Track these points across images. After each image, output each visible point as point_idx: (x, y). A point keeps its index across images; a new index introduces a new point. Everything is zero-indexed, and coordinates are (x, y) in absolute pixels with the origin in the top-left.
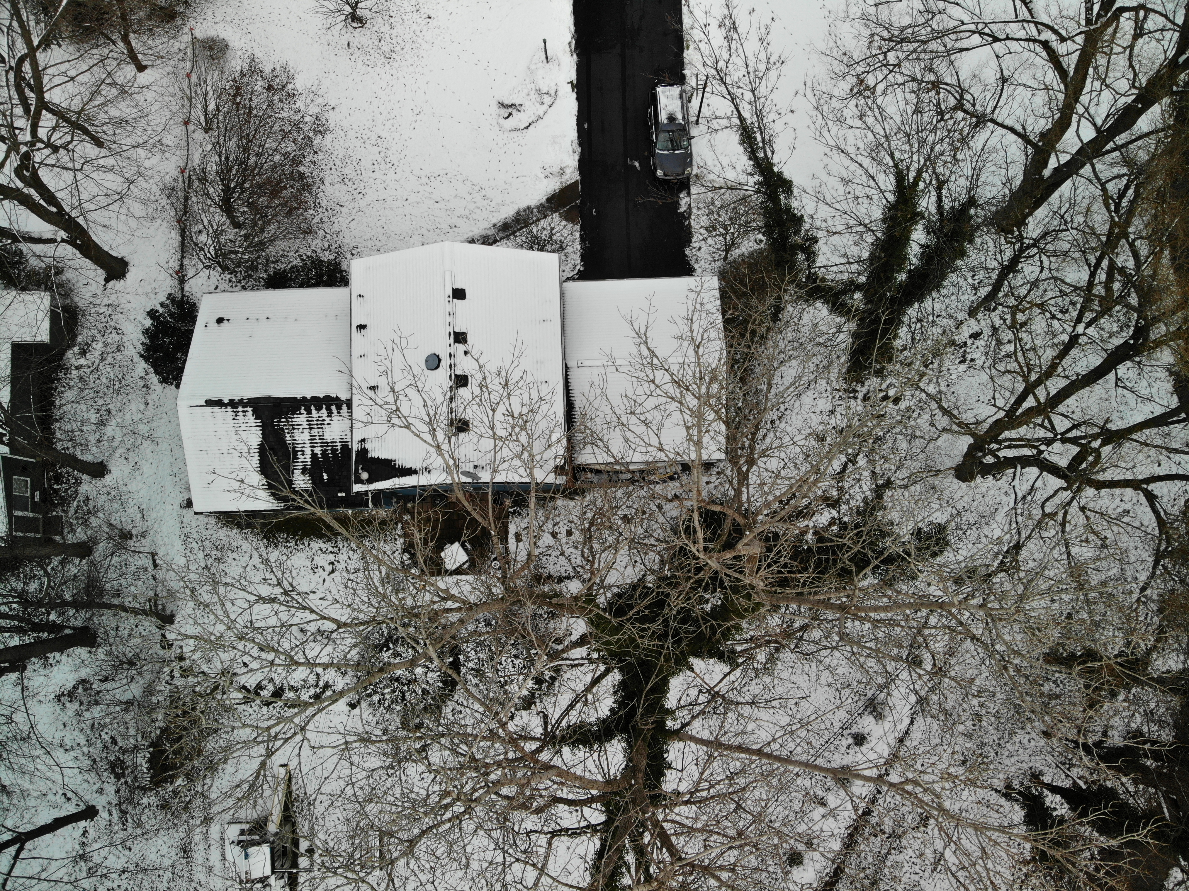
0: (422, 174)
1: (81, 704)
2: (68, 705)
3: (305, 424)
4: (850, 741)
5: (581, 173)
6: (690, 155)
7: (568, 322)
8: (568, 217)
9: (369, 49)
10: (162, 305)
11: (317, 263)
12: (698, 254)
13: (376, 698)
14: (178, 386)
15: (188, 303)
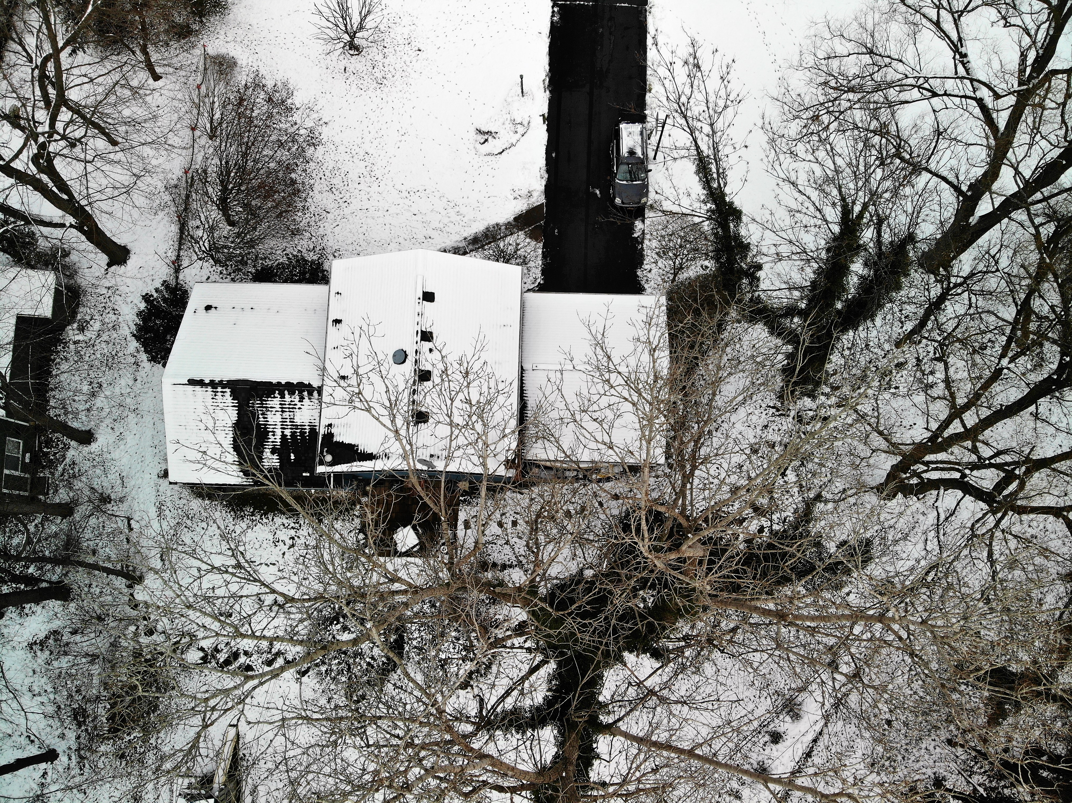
0: (403, 188)
1: (51, 653)
2: (39, 653)
3: (278, 407)
4: (767, 738)
5: (546, 197)
6: (647, 186)
7: (526, 328)
8: (533, 236)
9: (363, 75)
10: (157, 290)
11: (301, 261)
12: (649, 275)
13: (323, 669)
14: (164, 365)
15: (180, 290)
